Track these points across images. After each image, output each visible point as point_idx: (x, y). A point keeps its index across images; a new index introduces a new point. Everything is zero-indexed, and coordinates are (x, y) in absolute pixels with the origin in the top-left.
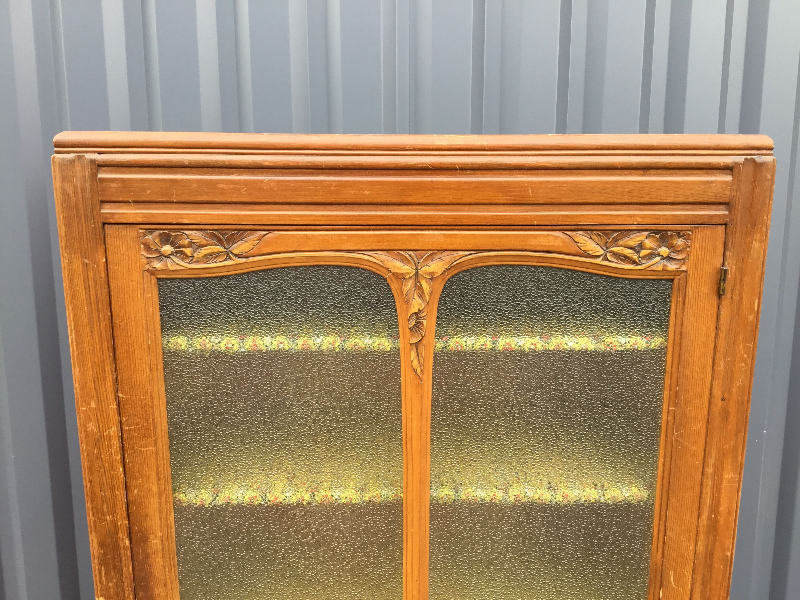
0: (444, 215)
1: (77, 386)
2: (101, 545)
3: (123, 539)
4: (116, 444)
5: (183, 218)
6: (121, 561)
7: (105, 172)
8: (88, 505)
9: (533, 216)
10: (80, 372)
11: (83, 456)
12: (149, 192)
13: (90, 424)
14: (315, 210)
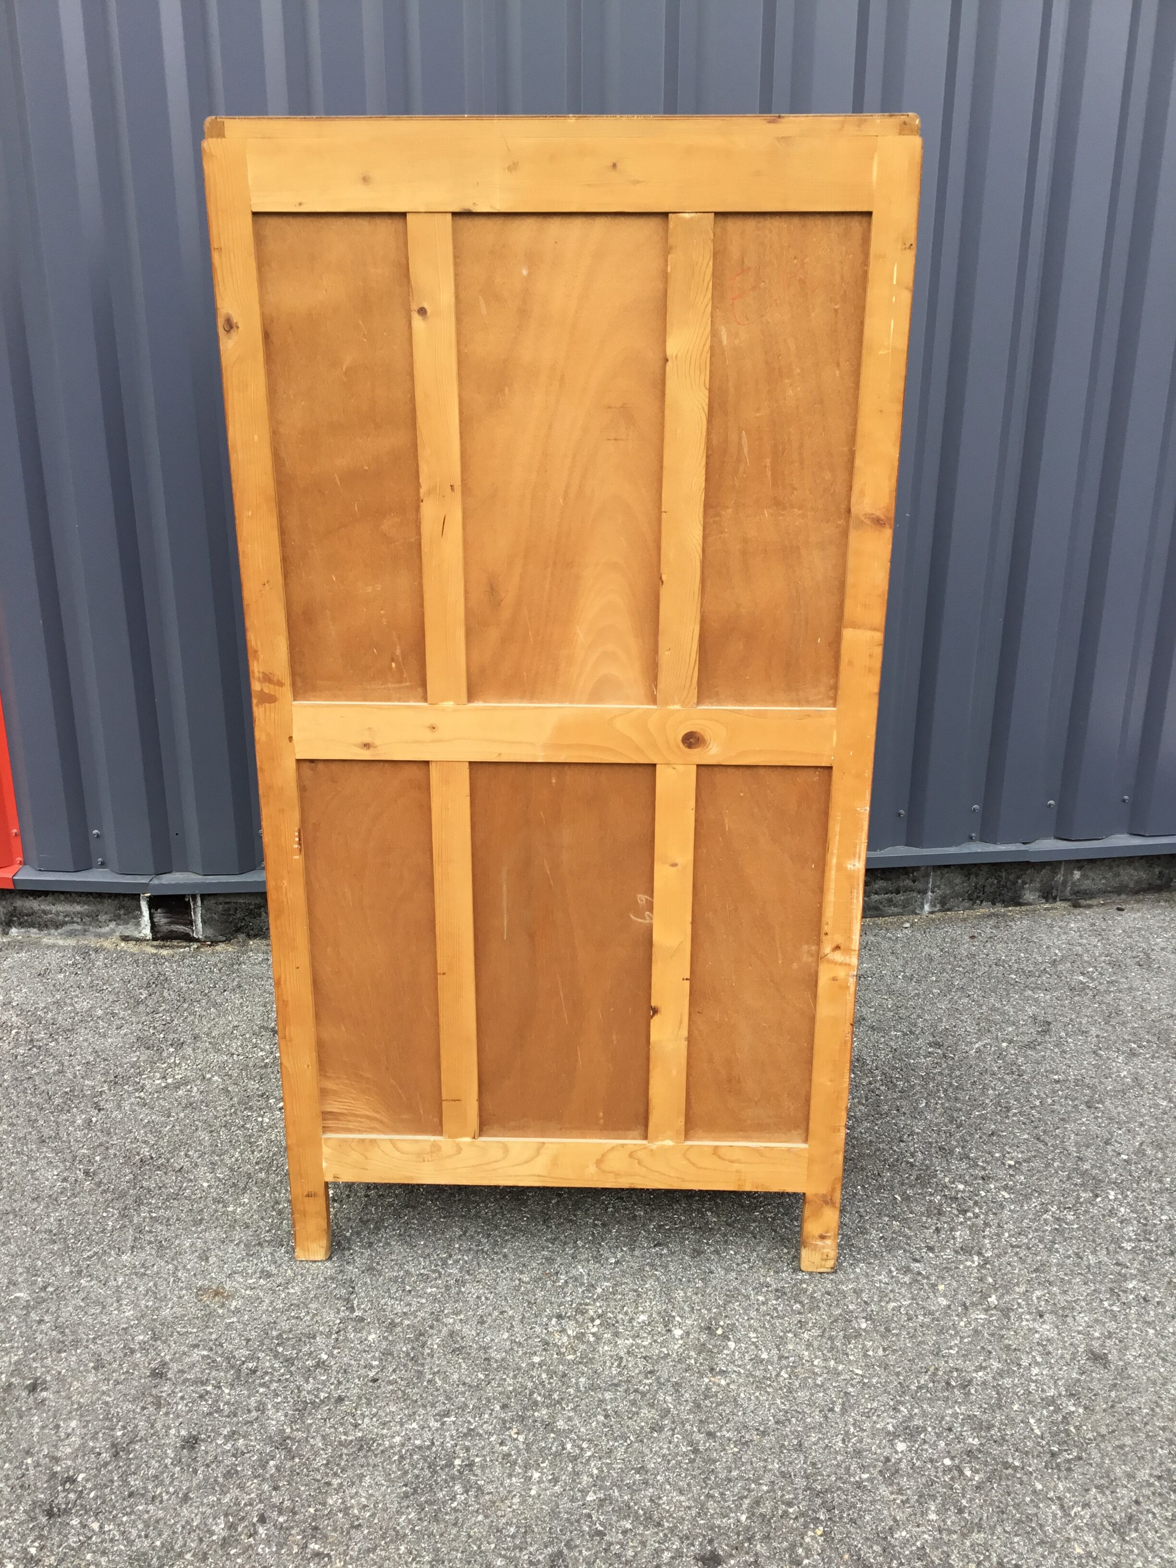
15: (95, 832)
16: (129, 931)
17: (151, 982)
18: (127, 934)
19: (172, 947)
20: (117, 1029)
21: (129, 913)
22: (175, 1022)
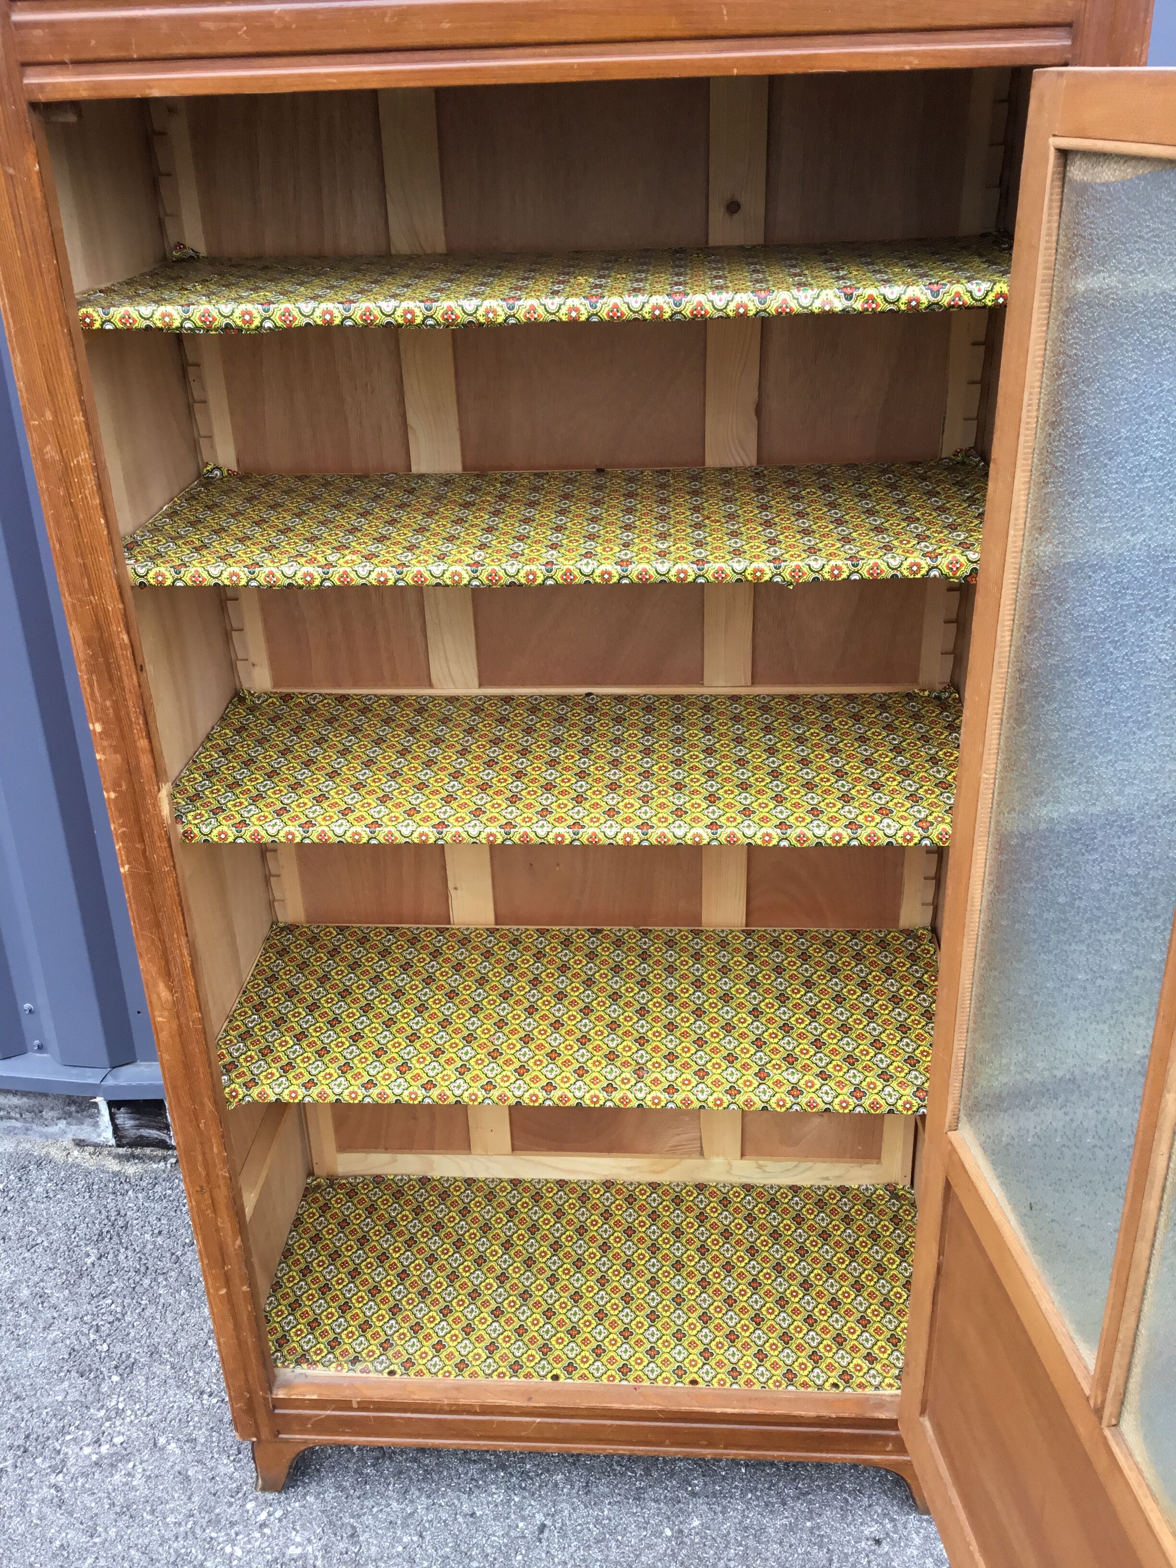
0: (579, 64)
1: (21, 384)
2: (88, 642)
3: (118, 633)
4: (90, 479)
5: (150, 88)
6: (119, 668)
7: (22, 10)
8: (61, 579)
9: (732, 58)
10: (22, 361)
11: (45, 499)
12: (93, 42)
13: (48, 448)
14: (361, 63)
15: (27, 1006)
16: (85, 1132)
17: (104, 1230)
18: (82, 1137)
19: (141, 1158)
20: (44, 1329)
21: (83, 1111)
22: (128, 1318)
